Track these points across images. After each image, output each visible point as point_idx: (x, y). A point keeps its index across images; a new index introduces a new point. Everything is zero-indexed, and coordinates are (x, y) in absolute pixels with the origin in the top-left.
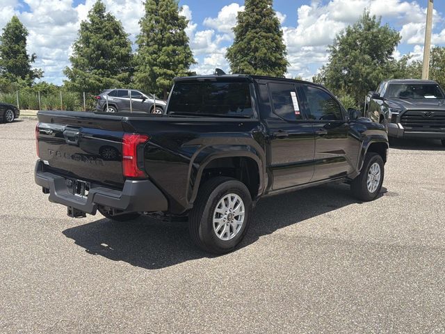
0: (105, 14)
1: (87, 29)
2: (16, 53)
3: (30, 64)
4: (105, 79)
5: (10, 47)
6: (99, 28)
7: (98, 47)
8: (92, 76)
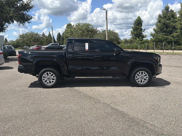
0: (169, 10)
1: (161, 17)
2: (138, 29)
3: (142, 32)
4: (165, 37)
5: (136, 27)
6: (165, 16)
7: (164, 24)
8: (161, 36)
